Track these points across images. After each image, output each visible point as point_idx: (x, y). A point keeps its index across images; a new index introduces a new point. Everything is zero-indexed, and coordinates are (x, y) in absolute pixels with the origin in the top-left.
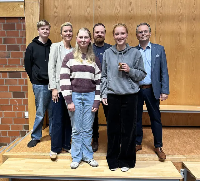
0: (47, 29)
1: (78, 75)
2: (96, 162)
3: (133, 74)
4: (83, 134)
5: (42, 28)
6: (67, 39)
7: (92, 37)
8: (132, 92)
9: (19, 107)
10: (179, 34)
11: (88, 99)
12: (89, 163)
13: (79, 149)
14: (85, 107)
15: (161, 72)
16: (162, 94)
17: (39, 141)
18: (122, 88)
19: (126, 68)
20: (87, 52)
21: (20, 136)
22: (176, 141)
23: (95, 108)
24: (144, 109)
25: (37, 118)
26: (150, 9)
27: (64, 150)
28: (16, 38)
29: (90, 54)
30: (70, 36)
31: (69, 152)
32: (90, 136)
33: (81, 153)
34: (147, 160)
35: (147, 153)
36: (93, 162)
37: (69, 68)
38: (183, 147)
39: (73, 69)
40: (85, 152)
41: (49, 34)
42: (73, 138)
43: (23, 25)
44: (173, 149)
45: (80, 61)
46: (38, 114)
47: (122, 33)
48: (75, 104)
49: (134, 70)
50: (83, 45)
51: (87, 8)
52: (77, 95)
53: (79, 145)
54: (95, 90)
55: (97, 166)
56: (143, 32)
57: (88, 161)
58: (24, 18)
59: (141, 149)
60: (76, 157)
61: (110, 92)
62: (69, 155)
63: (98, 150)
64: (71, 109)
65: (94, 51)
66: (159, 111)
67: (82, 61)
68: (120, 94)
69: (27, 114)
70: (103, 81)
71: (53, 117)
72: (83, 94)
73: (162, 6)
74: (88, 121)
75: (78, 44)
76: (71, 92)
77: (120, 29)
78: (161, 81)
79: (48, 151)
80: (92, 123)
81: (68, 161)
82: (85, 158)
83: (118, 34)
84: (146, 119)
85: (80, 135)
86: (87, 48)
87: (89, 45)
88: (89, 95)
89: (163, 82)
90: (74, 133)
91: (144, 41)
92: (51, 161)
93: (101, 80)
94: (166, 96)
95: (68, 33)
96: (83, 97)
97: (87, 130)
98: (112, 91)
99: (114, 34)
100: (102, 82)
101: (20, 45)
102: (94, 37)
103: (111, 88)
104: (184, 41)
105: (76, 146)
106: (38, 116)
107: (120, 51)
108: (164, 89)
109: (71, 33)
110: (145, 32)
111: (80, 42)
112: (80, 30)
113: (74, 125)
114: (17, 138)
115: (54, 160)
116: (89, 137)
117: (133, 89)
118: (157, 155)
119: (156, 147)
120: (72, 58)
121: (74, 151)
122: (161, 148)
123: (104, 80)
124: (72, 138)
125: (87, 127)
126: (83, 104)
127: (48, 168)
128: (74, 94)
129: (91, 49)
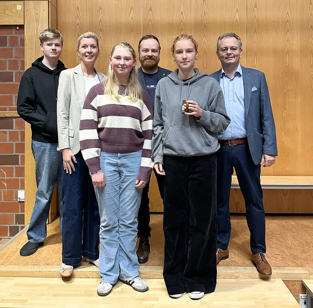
0: (57, 45)
1: (110, 122)
2: (144, 282)
3: (208, 120)
4: (120, 230)
5: (48, 42)
6: (87, 60)
7: (137, 58)
8: (206, 151)
9: (8, 181)
10: (288, 52)
11: (129, 164)
12: (131, 285)
13: (113, 258)
14: (124, 179)
15: (261, 116)
16: (266, 155)
17: (41, 244)
18: (189, 144)
19: (196, 109)
20: (129, 82)
21: (9, 235)
22: (290, 241)
23: (141, 182)
24: (233, 183)
25: (38, 201)
26: (237, 11)
27: (85, 261)
28: (7, 60)
29: (132, 85)
30: (92, 54)
31: (95, 265)
32: (132, 233)
33: (117, 266)
34: (237, 277)
35: (236, 265)
36: (138, 283)
37: (96, 111)
38: (303, 252)
39: (102, 112)
40: (124, 264)
41: (60, 52)
42: (101, 238)
43: (21, 38)
44: (284, 255)
45: (114, 98)
46: (40, 194)
47: (189, 51)
48: (104, 173)
49: (208, 112)
50: (121, 70)
51: (131, 10)
52: (109, 158)
53: (113, 251)
54: (142, 149)
55: (146, 290)
56: (229, 49)
57: (130, 281)
58: (22, 27)
59: (227, 257)
60: (107, 273)
61: (167, 151)
62: (96, 270)
63: (149, 260)
64: (98, 183)
65: (141, 81)
66: (259, 186)
67: (118, 99)
68: (186, 155)
69: (21, 194)
70: (157, 133)
71: (65, 198)
72: (119, 155)
73: (256, 6)
74: (129, 205)
75: (112, 70)
76: (97, 152)
77: (184, 44)
78: (262, 133)
79: (56, 263)
80: (136, 208)
81: (94, 281)
82: (124, 275)
83: (180, 52)
84: (237, 201)
85: (115, 231)
86: (128, 76)
87: (132, 70)
88: (130, 156)
89: (266, 134)
90: (104, 227)
91: (231, 64)
92: (63, 283)
93: (153, 131)
94: (272, 160)
95: (89, 49)
96: (119, 161)
97: (128, 223)
98: (171, 151)
99: (173, 52)
100: (155, 135)
101: (14, 72)
102: (139, 57)
103: (169, 144)
104: (296, 63)
105: (107, 253)
106: (39, 198)
107: (184, 81)
108: (269, 147)
109: (94, 51)
110: (233, 49)
111: (116, 66)
112: (116, 47)
113: (104, 213)
114: (3, 240)
115: (67, 279)
116: (131, 235)
117: (209, 146)
118: (255, 268)
119: (254, 253)
120: (102, 93)
121: (104, 263)
122: (262, 255)
123: (158, 130)
124: (100, 236)
125: (128, 217)
126: (120, 173)
127: (55, 295)
128: (104, 156)
129: (135, 78)
